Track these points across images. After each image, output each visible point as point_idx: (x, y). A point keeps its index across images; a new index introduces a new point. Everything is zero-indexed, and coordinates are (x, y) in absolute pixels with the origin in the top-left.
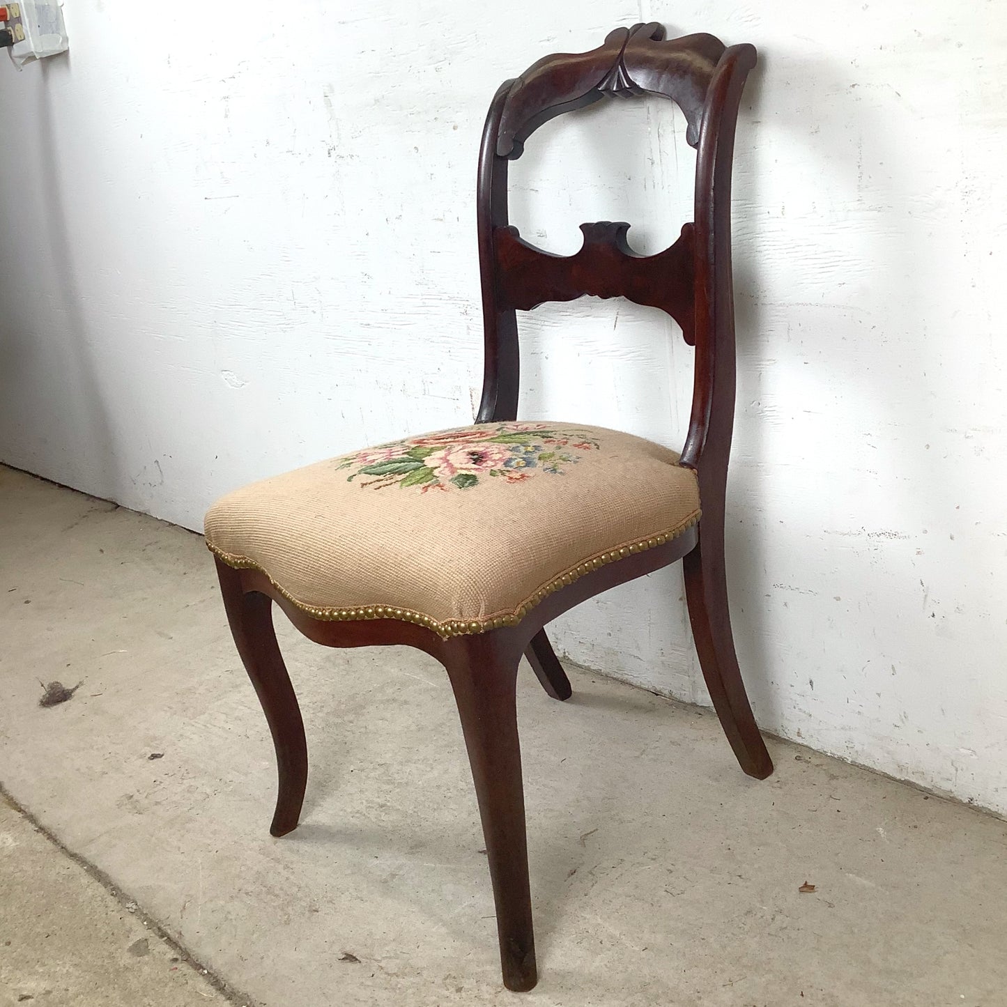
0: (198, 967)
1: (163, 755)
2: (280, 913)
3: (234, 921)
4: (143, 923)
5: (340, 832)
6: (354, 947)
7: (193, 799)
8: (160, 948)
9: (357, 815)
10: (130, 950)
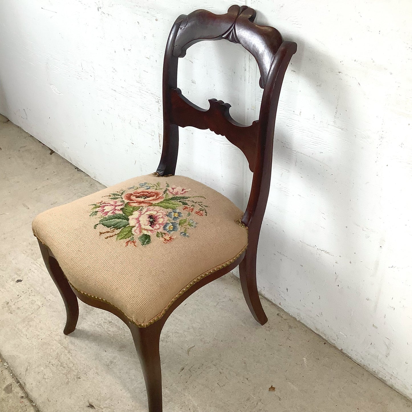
0: (31, 401)
1: (22, 280)
2: (65, 377)
3: (46, 379)
4: (10, 374)
5: (92, 335)
6: (93, 400)
7: (33, 308)
8: (16, 389)
9: (100, 326)
10: (4, 390)
